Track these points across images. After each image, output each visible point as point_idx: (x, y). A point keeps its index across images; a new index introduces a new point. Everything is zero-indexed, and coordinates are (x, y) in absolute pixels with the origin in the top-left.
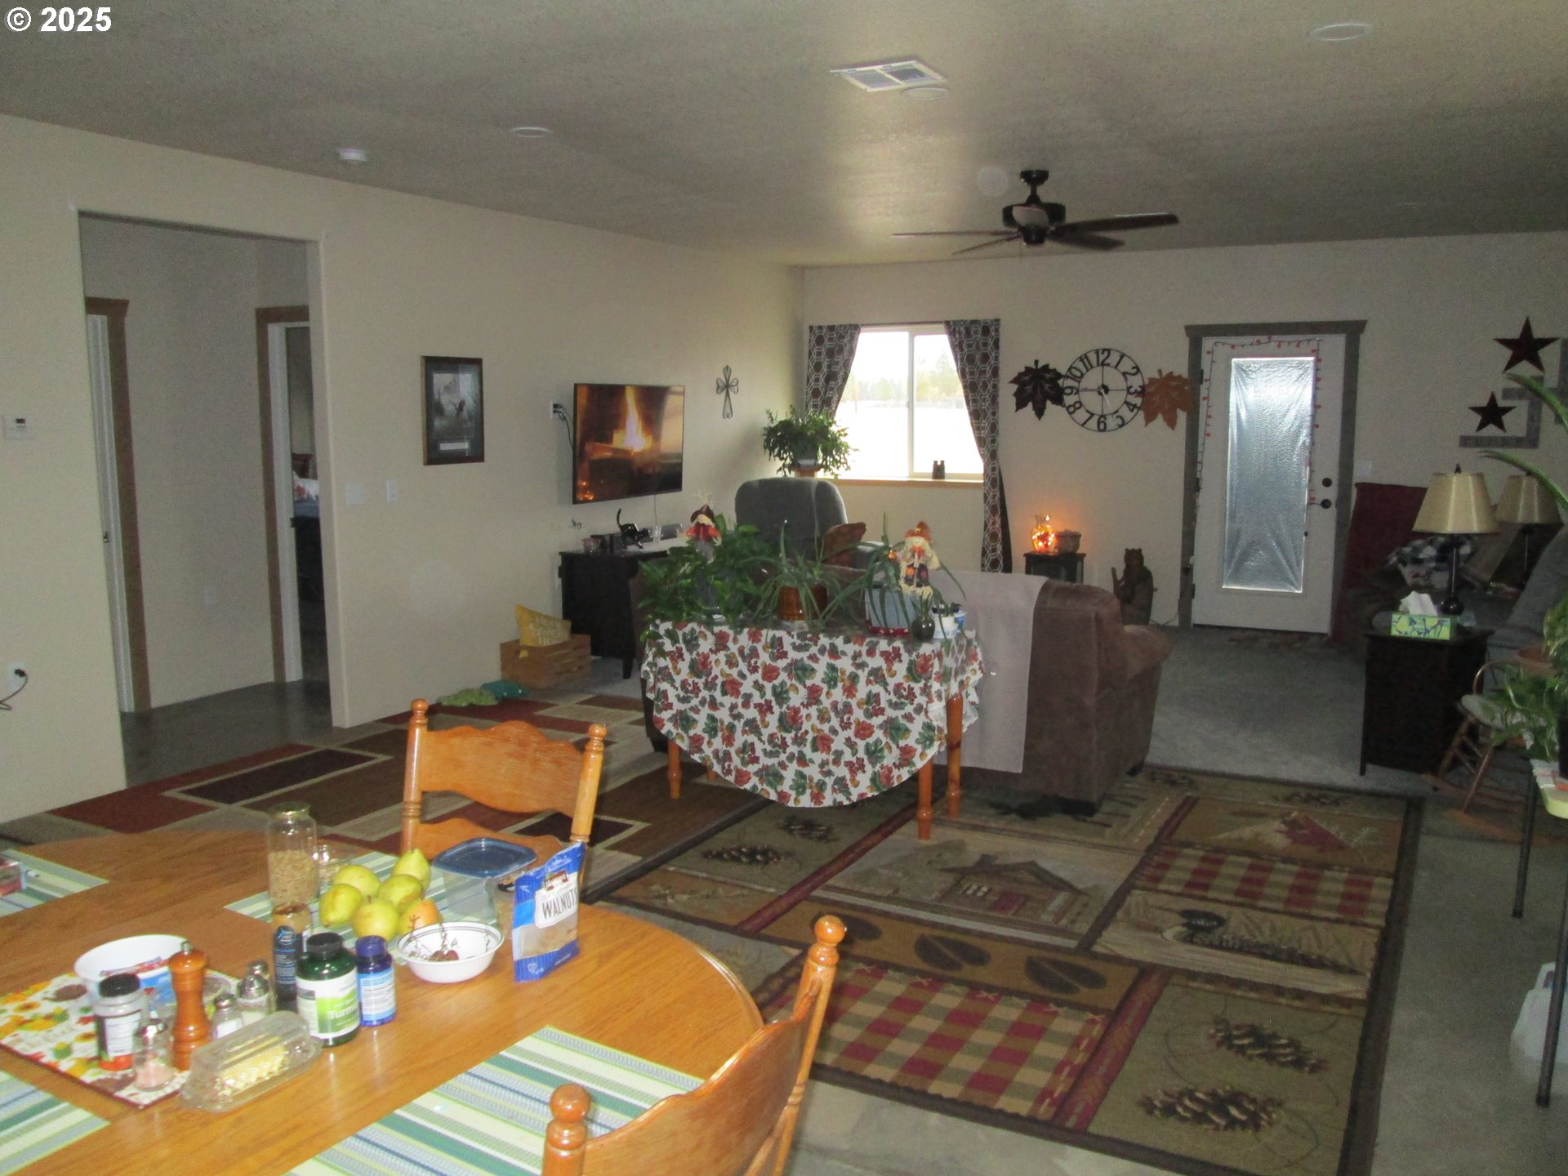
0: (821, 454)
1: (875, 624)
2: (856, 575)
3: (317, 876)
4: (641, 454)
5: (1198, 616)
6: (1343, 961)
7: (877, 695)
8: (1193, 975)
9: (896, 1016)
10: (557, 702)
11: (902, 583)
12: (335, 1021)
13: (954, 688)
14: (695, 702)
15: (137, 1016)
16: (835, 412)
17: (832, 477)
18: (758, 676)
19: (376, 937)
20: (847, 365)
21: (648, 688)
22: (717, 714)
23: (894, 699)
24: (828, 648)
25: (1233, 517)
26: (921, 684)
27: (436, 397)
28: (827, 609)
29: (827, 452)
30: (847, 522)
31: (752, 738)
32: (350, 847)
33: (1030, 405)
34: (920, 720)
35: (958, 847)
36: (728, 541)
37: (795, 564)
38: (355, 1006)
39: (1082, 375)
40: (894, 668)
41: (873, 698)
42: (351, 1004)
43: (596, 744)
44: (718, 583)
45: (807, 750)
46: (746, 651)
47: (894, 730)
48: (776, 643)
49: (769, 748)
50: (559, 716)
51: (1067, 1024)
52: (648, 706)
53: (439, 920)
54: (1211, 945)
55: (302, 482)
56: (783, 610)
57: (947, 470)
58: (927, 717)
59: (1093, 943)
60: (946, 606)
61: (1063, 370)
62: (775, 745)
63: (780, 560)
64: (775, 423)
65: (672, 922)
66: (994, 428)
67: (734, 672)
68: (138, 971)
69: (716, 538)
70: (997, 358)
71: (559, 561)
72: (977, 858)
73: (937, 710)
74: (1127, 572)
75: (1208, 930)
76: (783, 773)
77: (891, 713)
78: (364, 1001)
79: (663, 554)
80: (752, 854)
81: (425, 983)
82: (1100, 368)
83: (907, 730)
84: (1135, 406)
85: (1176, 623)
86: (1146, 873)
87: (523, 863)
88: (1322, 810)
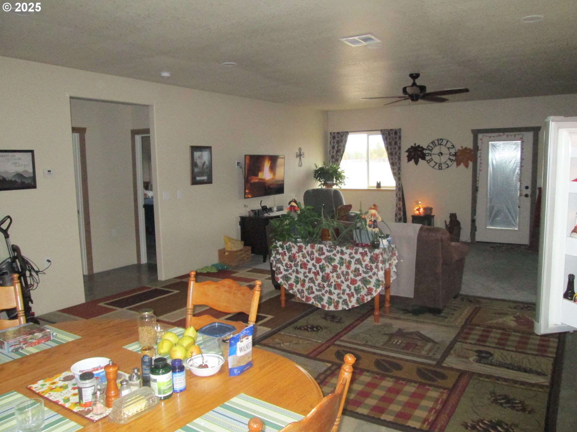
0: (335, 180)
1: (357, 242)
2: (350, 224)
3: (156, 336)
4: (269, 180)
5: (478, 238)
6: (539, 370)
7: (358, 269)
8: (481, 375)
9: (368, 390)
10: (238, 271)
11: (367, 227)
12: (164, 390)
13: (387, 266)
14: (290, 271)
15: (93, 388)
16: (340, 164)
17: (339, 188)
18: (314, 262)
19: (179, 359)
20: (344, 147)
21: (273, 266)
22: (299, 276)
23: (365, 270)
24: (340, 251)
25: (491, 200)
26: (375, 264)
27: (195, 160)
28: (339, 237)
29: (337, 179)
30: (345, 204)
31: (312, 285)
32: (168, 325)
33: (413, 160)
34: (375, 278)
35: (389, 326)
36: (302, 212)
37: (328, 221)
38: (171, 385)
39: (433, 149)
40: (365, 258)
41: (357, 270)
42: (170, 384)
43: (257, 288)
44: (299, 227)
45: (332, 289)
46: (310, 252)
47: (365, 281)
48: (321, 250)
49: (318, 288)
50: (240, 276)
51: (433, 393)
52: (273, 273)
53: (201, 353)
54: (488, 364)
55: (146, 192)
56: (323, 237)
57: (382, 185)
58: (377, 277)
59: (442, 362)
60: (384, 235)
61: (425, 147)
62: (320, 287)
63: (322, 219)
64: (318, 168)
65: (283, 353)
66: (399, 169)
67: (305, 260)
68: (93, 371)
69: (298, 211)
70: (400, 143)
71: (239, 220)
72: (397, 330)
73: (381, 274)
74: (451, 222)
75: (486, 358)
76: (323, 297)
77: (364, 275)
78: (174, 383)
79: (278, 217)
80: (312, 328)
81: (196, 376)
82: (439, 146)
83: (370, 282)
84: (452, 160)
85: (469, 241)
86: (462, 336)
87: (231, 332)
88: (528, 312)
